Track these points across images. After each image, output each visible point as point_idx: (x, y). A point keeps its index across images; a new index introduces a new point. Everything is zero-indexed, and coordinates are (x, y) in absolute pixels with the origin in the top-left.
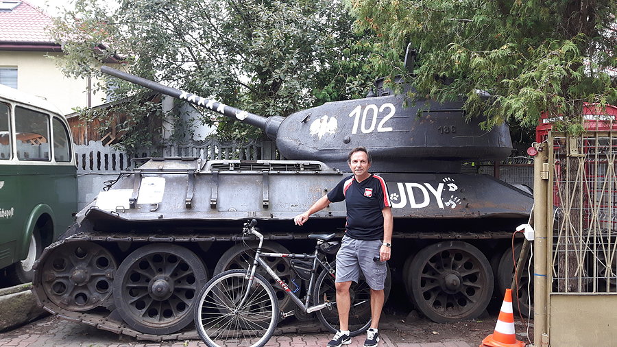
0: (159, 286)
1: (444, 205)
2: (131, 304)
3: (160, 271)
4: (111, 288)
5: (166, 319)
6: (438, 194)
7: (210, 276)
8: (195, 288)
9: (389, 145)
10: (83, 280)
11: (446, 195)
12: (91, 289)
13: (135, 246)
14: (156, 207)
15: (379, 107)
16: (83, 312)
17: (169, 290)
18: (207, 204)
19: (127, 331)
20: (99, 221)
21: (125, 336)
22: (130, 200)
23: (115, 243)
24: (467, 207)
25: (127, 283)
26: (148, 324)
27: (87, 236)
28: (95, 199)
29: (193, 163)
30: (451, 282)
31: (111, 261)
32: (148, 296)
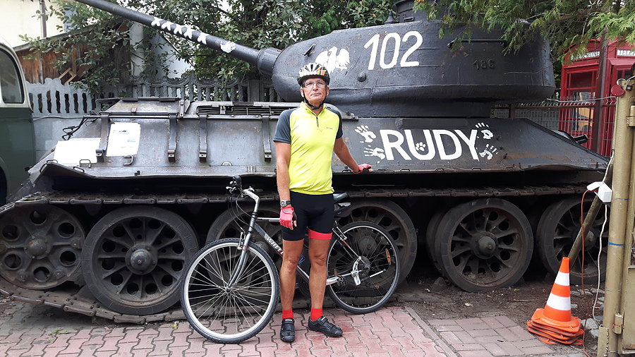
0: (139, 258)
1: (479, 156)
2: (105, 279)
3: (139, 238)
4: (79, 260)
5: (149, 296)
6: (471, 143)
7: (202, 244)
8: (183, 258)
9: (414, 83)
10: (42, 253)
11: (480, 144)
12: (54, 262)
13: (106, 209)
14: (131, 161)
15: (402, 36)
16: (45, 290)
17: (152, 262)
18: (195, 157)
19: (102, 312)
20: (60, 178)
21: (99, 318)
22: (97, 152)
23: (82, 206)
24: (505, 158)
25: (98, 254)
26: (127, 303)
27: (44, 198)
28: (53, 151)
29: (175, 105)
30: (486, 246)
31: (77, 227)
32: (126, 269)
